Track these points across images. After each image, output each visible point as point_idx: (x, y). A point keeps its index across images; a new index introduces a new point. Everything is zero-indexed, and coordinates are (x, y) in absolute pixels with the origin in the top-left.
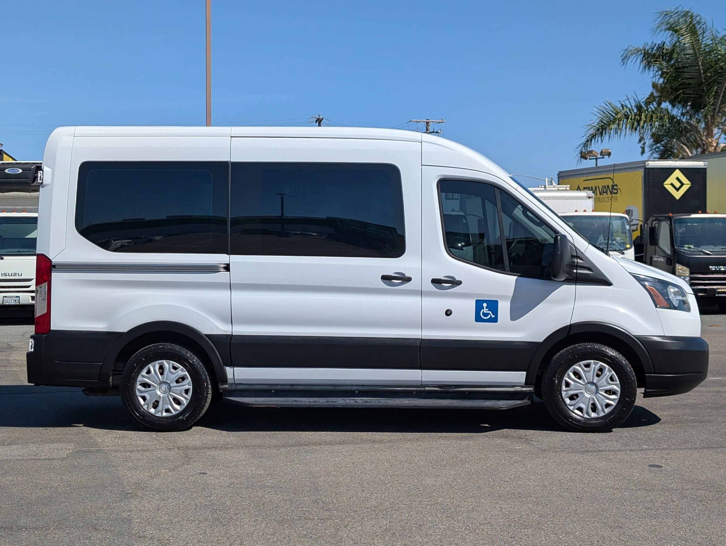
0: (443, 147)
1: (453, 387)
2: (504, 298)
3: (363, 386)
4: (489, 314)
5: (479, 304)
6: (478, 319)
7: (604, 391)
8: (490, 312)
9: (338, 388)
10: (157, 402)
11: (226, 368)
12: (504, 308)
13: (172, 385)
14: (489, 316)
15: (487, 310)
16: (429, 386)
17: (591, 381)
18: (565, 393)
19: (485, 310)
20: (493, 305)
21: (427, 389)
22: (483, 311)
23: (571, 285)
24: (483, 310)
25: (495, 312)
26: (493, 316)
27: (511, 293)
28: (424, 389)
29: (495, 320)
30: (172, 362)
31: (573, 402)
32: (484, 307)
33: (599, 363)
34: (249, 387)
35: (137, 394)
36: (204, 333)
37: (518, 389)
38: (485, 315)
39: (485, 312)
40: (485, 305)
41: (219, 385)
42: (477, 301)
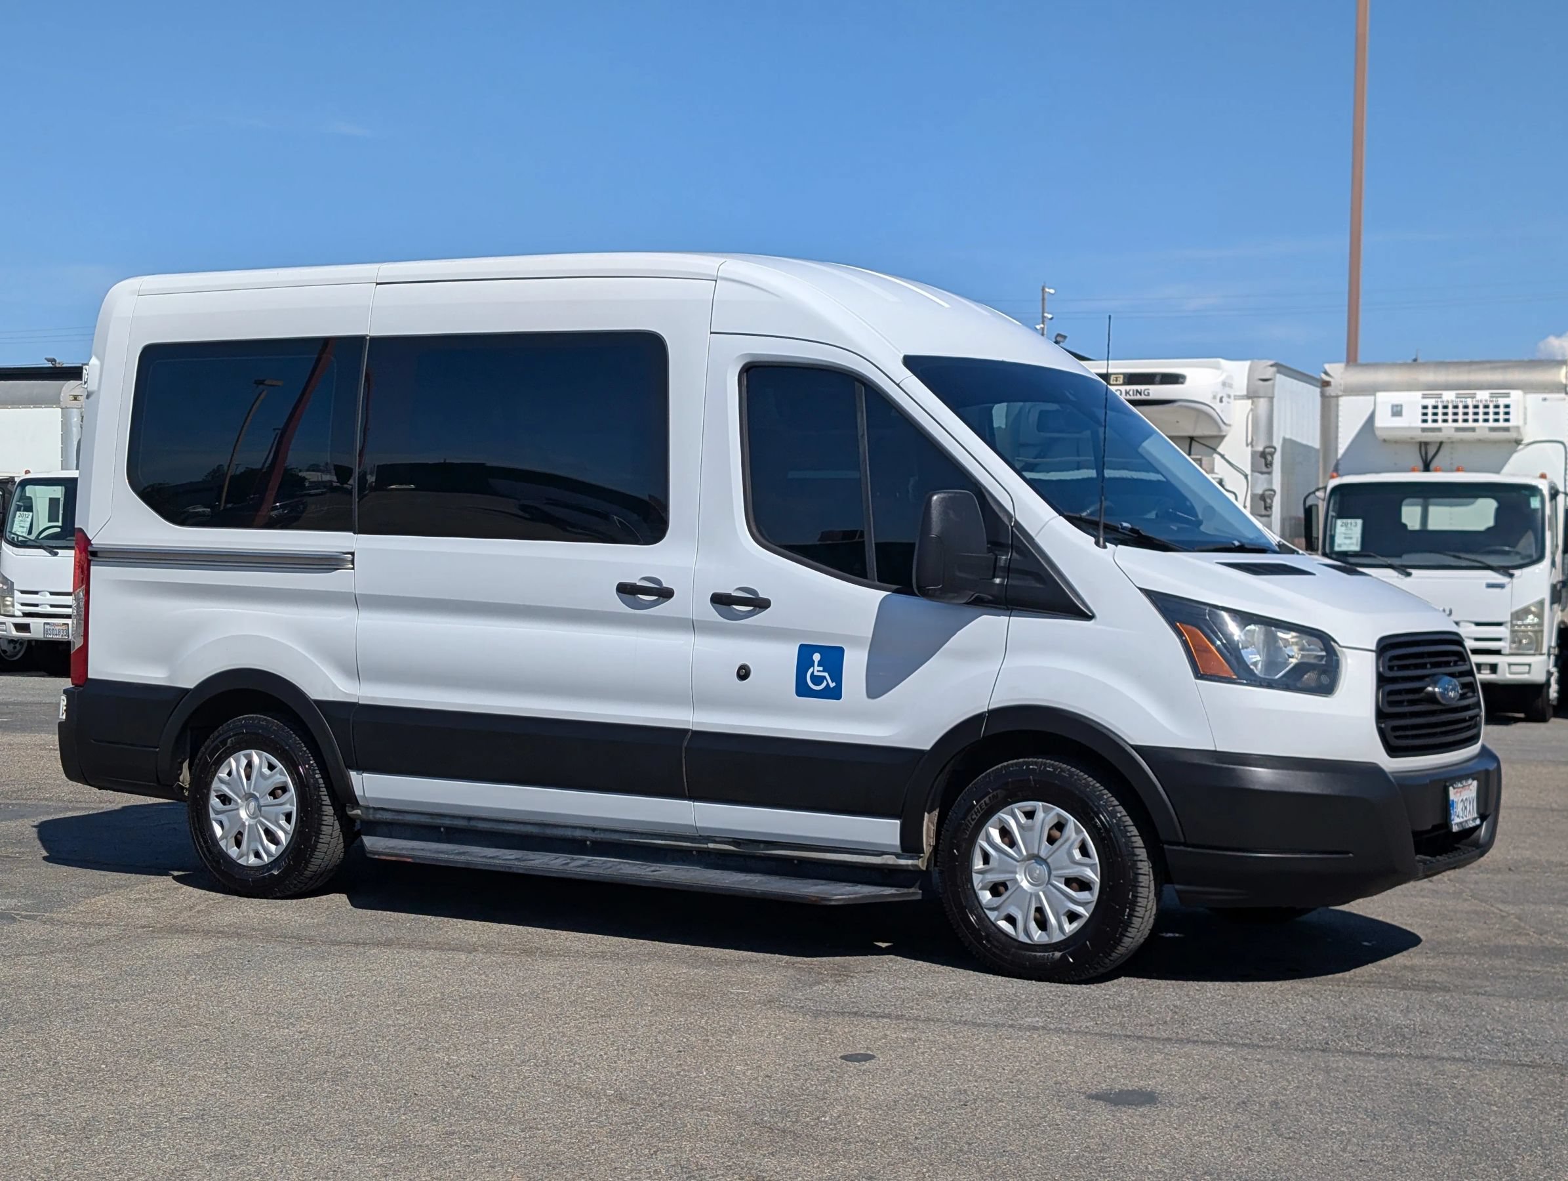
0: (755, 290)
1: (762, 846)
2: (855, 641)
3: (594, 829)
4: (824, 678)
5: (805, 652)
6: (802, 690)
7: (1063, 880)
8: (826, 674)
9: (549, 832)
10: (240, 833)
11: (351, 773)
12: (855, 664)
13: (262, 802)
14: (825, 683)
15: (821, 669)
16: (717, 839)
17: (1036, 852)
18: (980, 876)
19: (817, 670)
20: (833, 658)
21: (711, 845)
22: (813, 672)
23: (999, 615)
24: (811, 670)
25: (837, 676)
26: (832, 685)
27: (869, 633)
28: (705, 846)
29: (834, 693)
30: (265, 754)
31: (998, 901)
32: (814, 662)
33: (1053, 809)
34: (396, 817)
35: (211, 816)
36: (312, 698)
37: (890, 860)
38: (817, 680)
39: (816, 673)
40: (817, 657)
41: (347, 808)
42: (802, 647)
